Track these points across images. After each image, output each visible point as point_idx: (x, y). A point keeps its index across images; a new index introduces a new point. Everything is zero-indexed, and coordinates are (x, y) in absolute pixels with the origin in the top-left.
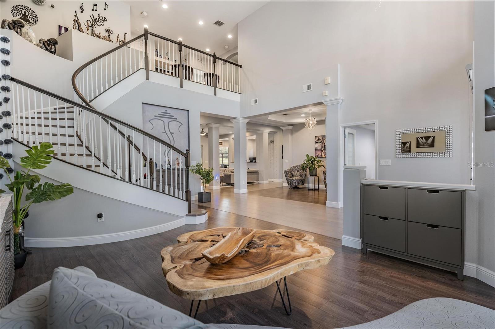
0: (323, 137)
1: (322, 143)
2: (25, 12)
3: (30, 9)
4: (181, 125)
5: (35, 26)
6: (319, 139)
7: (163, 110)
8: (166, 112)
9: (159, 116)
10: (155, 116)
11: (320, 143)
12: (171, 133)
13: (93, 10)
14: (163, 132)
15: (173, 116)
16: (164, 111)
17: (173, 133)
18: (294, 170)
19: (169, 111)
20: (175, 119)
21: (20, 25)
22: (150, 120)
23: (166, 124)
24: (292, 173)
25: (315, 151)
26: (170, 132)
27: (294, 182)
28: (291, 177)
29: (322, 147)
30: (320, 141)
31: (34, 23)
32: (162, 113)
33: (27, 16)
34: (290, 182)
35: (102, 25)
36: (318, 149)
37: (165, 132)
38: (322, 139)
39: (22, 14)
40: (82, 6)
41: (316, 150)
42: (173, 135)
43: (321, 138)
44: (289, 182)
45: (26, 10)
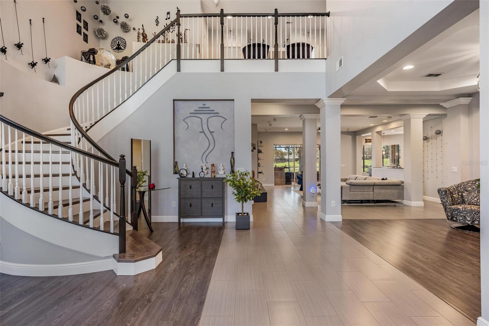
2: (119, 42)
3: (122, 38)
4: (225, 121)
5: (125, 51)
7: (201, 104)
8: (204, 106)
9: (196, 113)
10: (191, 113)
12: (211, 132)
13: (166, 19)
14: (200, 132)
15: (214, 111)
16: (202, 106)
17: (213, 132)
18: (470, 189)
19: (208, 104)
20: (217, 114)
21: (92, 51)
22: (185, 119)
23: (205, 121)
24: (462, 195)
26: (209, 131)
27: (461, 216)
28: (453, 204)
31: (124, 49)
32: (199, 108)
33: (120, 45)
34: (452, 214)
35: (174, 30)
37: (203, 132)
39: (117, 45)
40: (157, 19)
42: (213, 135)
44: (449, 214)
45: (119, 40)
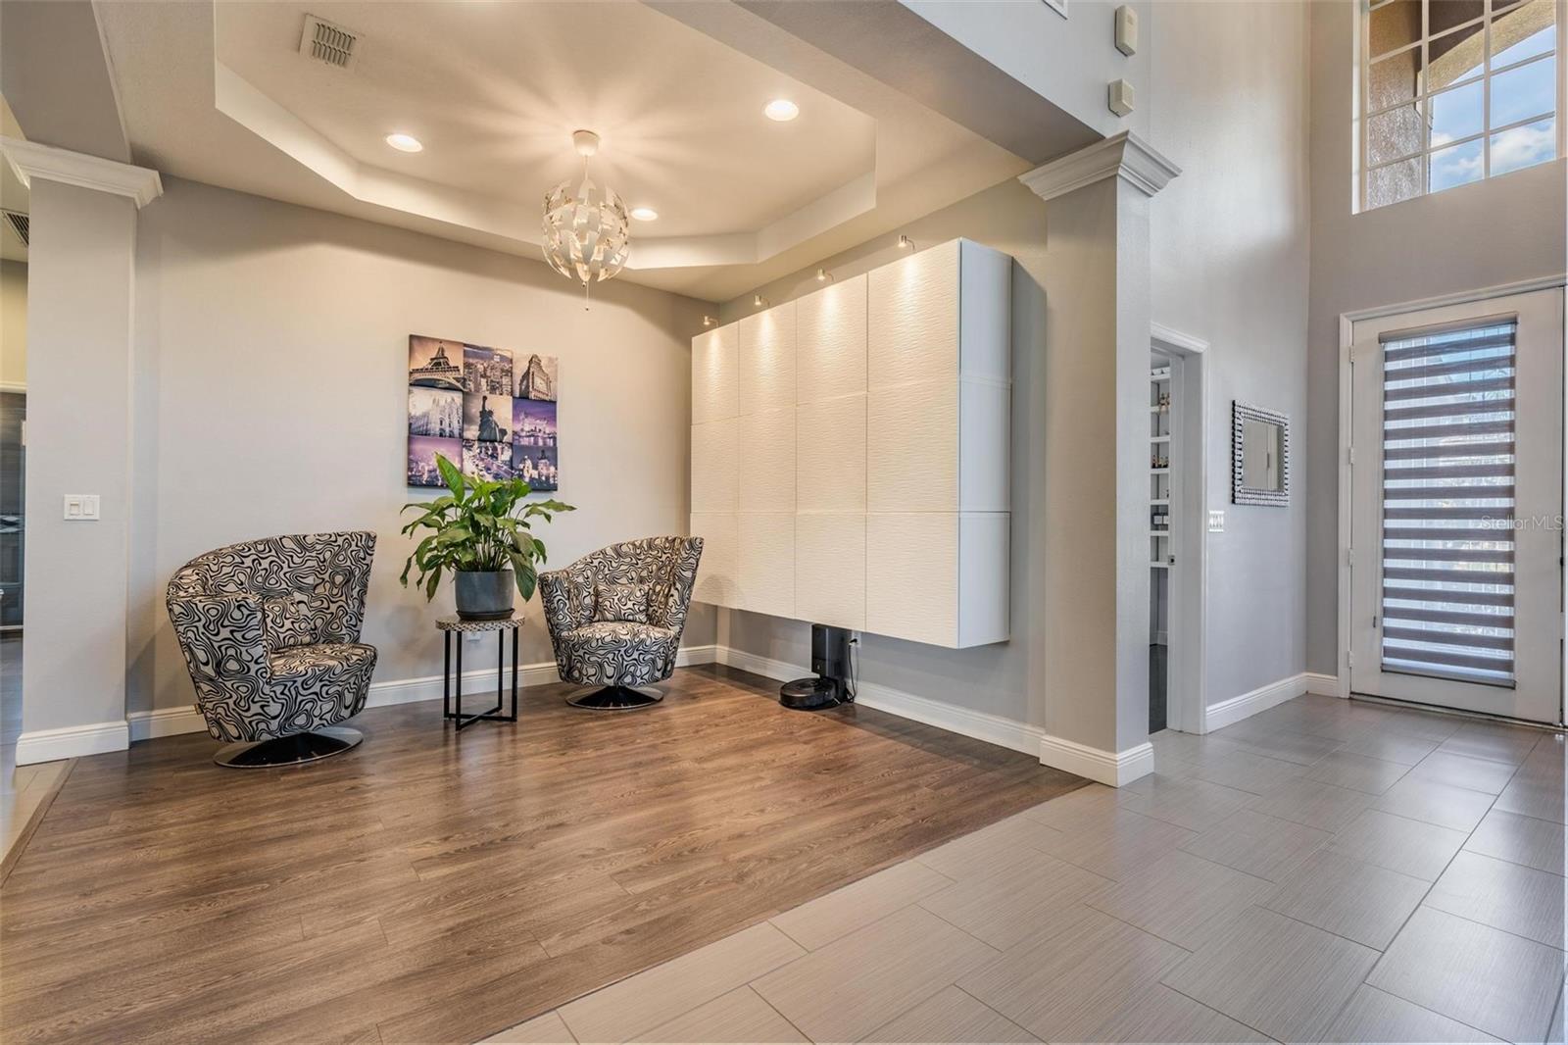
0: (476, 356)
1: (466, 396)
6: (439, 363)
11: (451, 388)
25: (410, 440)
29: (466, 418)
30: (450, 378)
36: (435, 427)
38: (467, 366)
41: (416, 432)
43: (456, 358)
